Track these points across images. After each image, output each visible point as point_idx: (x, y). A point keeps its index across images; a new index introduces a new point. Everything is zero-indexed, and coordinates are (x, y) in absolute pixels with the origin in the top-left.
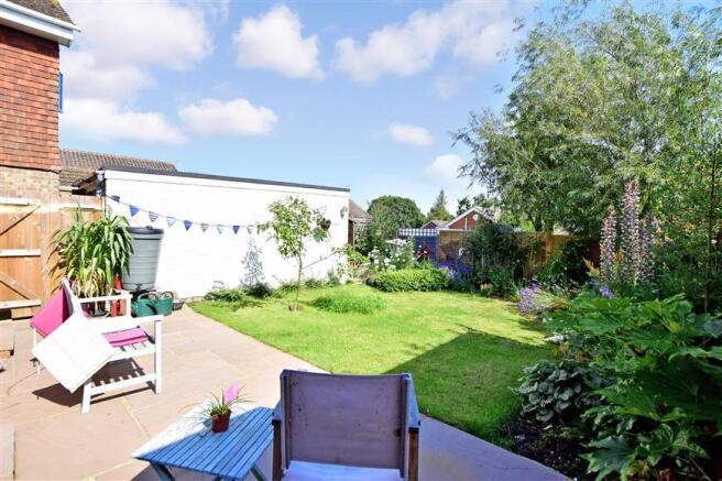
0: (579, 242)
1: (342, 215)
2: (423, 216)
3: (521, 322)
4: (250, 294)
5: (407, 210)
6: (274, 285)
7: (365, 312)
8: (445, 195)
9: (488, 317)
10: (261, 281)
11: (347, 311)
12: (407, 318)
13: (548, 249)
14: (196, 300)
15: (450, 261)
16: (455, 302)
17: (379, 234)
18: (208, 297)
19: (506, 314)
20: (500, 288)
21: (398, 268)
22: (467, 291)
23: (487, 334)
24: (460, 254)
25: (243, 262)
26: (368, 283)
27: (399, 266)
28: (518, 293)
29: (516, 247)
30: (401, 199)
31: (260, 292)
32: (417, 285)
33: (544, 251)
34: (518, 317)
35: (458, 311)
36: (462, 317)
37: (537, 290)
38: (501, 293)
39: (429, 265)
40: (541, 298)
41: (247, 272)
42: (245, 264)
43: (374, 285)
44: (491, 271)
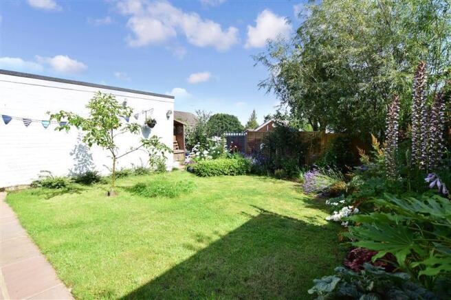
0: (345, 139)
1: (168, 117)
2: (243, 127)
3: (305, 201)
4: (77, 182)
5: (232, 123)
6: (104, 172)
7: (171, 196)
8: (256, 113)
9: (279, 197)
10: (91, 170)
11: (155, 196)
12: (208, 201)
13: (323, 143)
14: (19, 188)
15: (254, 153)
16: (254, 185)
17: (204, 134)
18: (33, 185)
19: (294, 193)
20: (289, 172)
21: (214, 158)
22: (265, 174)
23: (276, 214)
24: (261, 148)
25: (71, 154)
26: (188, 170)
27: (215, 156)
28: (301, 175)
29: (301, 143)
30: (228, 116)
31: (89, 179)
32: (227, 171)
33: (320, 145)
34: (302, 196)
35: (255, 192)
36: (257, 198)
37: (317, 173)
38: (290, 175)
39: (237, 156)
40: (320, 180)
41: (77, 163)
42: (74, 156)
43: (193, 171)
44: (282, 159)
